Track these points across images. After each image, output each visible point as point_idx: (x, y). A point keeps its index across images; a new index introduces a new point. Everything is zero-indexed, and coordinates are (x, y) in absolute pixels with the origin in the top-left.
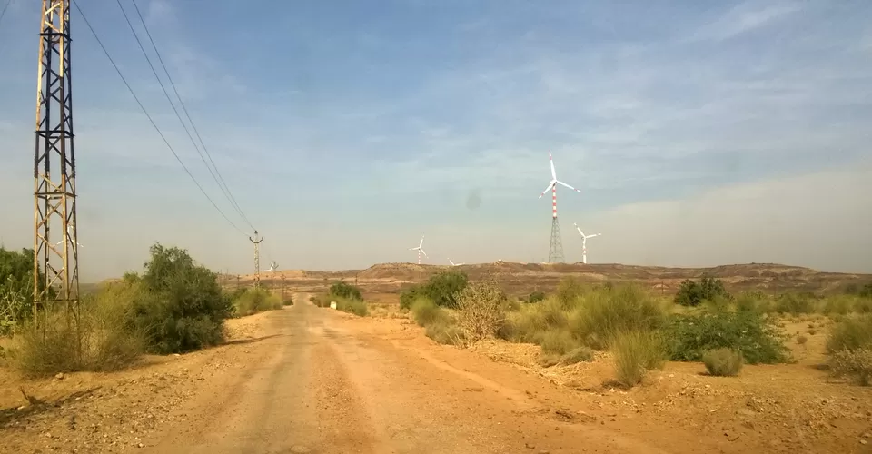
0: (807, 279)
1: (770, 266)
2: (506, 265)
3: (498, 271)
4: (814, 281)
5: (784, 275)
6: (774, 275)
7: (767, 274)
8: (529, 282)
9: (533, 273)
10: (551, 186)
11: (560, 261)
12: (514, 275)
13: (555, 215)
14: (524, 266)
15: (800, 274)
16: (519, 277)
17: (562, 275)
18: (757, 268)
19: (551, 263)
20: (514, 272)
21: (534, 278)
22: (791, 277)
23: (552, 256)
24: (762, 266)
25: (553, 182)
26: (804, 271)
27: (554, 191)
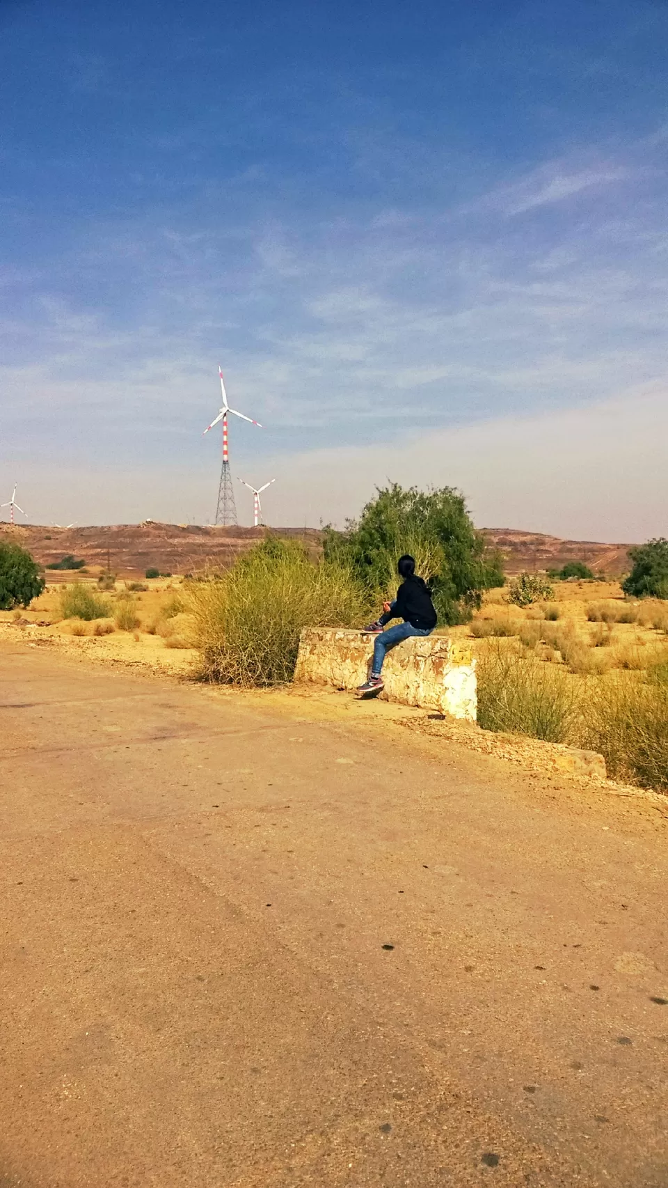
0: (551, 549)
1: (507, 532)
2: (158, 527)
3: (147, 535)
4: (560, 551)
5: (524, 543)
6: (511, 544)
7: (503, 543)
8: (195, 552)
9: (199, 539)
10: (220, 417)
11: (231, 523)
12: (171, 541)
13: (225, 458)
14: (183, 529)
15: (543, 543)
16: (181, 545)
17: (240, 542)
18: (491, 534)
19: (220, 526)
20: (171, 537)
21: (201, 545)
22: (533, 547)
23: (220, 516)
24: (496, 532)
25: (224, 410)
26: (547, 540)
27: (225, 424)
